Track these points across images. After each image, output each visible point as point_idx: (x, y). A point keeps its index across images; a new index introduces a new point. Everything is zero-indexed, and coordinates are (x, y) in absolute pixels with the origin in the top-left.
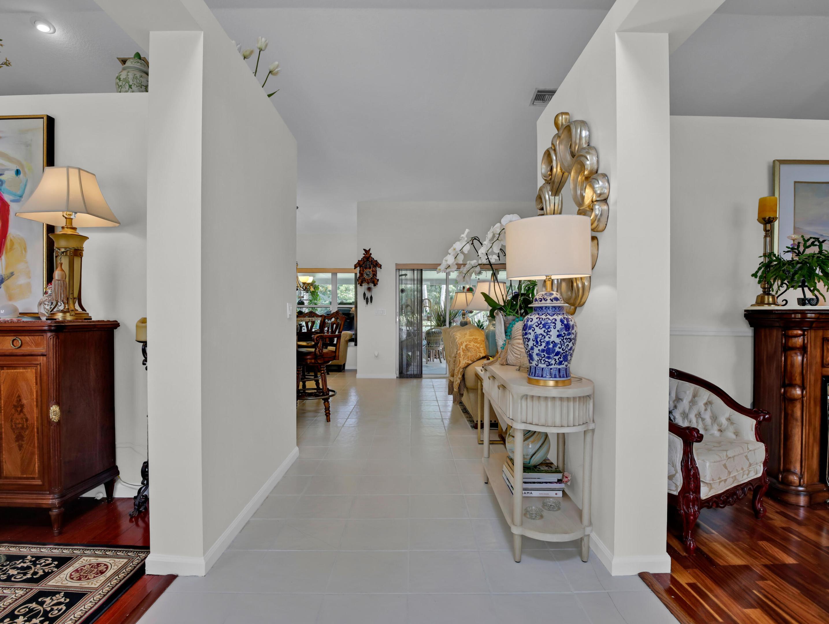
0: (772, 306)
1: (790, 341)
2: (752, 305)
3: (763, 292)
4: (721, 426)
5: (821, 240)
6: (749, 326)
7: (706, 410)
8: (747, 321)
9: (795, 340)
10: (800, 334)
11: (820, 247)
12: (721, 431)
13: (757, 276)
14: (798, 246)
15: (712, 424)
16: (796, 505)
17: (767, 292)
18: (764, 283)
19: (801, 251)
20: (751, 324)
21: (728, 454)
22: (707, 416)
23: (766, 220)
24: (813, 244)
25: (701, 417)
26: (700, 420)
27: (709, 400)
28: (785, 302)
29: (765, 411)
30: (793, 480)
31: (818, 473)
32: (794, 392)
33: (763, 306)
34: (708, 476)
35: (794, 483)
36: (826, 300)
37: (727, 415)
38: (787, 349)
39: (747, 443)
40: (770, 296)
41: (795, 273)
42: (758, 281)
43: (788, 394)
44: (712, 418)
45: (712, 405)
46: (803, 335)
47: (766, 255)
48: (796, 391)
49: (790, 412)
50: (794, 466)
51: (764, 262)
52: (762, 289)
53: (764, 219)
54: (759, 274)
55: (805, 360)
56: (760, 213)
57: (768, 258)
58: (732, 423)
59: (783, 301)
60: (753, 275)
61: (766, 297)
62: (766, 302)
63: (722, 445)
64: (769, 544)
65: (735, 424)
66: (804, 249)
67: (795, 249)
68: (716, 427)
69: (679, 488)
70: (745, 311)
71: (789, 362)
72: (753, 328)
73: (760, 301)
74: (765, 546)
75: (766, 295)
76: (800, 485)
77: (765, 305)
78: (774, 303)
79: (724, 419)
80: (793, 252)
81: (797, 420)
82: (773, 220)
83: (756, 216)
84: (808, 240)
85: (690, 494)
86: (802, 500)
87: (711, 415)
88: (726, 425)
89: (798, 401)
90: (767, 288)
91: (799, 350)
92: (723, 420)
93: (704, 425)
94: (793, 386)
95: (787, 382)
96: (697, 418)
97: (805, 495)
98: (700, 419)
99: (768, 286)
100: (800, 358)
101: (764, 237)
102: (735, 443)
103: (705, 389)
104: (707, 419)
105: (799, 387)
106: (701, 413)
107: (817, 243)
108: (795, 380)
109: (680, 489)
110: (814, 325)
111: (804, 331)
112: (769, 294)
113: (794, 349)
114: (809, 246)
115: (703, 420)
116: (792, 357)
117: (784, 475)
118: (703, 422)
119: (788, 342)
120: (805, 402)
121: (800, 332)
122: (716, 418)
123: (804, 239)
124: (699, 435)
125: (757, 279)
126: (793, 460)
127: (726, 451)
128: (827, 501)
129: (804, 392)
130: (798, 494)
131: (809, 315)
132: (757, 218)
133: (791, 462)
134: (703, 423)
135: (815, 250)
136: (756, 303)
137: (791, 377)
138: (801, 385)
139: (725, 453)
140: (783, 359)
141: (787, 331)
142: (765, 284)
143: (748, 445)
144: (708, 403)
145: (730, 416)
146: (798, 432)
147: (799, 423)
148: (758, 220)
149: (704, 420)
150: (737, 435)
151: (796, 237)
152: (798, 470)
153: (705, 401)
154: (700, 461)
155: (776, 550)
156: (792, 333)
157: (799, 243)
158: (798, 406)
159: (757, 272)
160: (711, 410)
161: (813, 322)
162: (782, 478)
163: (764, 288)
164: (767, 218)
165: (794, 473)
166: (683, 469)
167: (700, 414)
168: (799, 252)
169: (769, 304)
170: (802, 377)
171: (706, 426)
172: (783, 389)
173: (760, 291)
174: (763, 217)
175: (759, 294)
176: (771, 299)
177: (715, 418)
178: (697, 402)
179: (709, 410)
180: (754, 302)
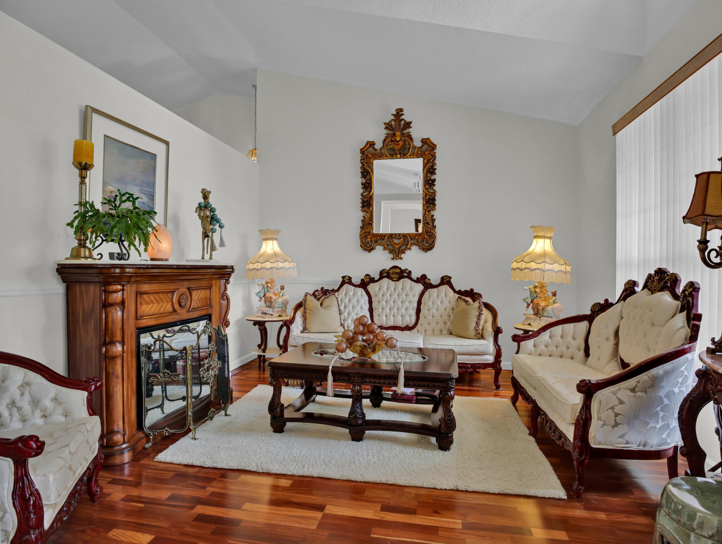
0: (89, 259)
1: (110, 297)
2: (66, 259)
3: (79, 244)
4: (45, 411)
5: (135, 197)
6: (62, 282)
7: (22, 395)
8: (59, 277)
9: (115, 295)
10: (120, 289)
11: (134, 203)
12: (46, 417)
13: (73, 226)
14: (115, 199)
15: (33, 412)
16: (122, 464)
17: (82, 245)
18: (79, 234)
19: (118, 205)
20: (64, 280)
21: (71, 450)
22: (25, 404)
23: (82, 165)
24: (128, 199)
25: (15, 406)
26: (15, 411)
27: (25, 381)
28: (100, 256)
29: (96, 378)
30: (118, 440)
31: (136, 423)
32: (115, 349)
33: (79, 259)
34: (52, 495)
35: (119, 442)
36: (141, 255)
37: (52, 394)
38: (106, 305)
39: (85, 424)
40: (87, 249)
41: (114, 227)
42: (75, 231)
43: (110, 353)
44: (32, 403)
45: (31, 387)
46: (123, 290)
47: (81, 204)
48: (116, 347)
49: (111, 370)
50: (117, 425)
51: (80, 212)
52: (77, 241)
53: (80, 164)
54: (76, 224)
55: (125, 315)
56: (75, 156)
57: (84, 207)
58: (60, 403)
59: (98, 255)
60: (68, 225)
61: (82, 250)
62: (82, 255)
63: (57, 438)
64: (119, 530)
65: (64, 403)
66: (120, 203)
67: (112, 202)
68: (38, 413)
69: (11, 534)
70: (58, 265)
71: (110, 319)
72: (65, 284)
73: (76, 254)
74: (117, 537)
75: (81, 247)
76: (124, 442)
77: (81, 259)
78: (91, 257)
79: (49, 401)
80: (109, 203)
81: (117, 377)
82: (89, 167)
83: (71, 159)
84: (124, 194)
85: (30, 536)
86: (127, 457)
87: (30, 399)
88: (52, 408)
89: (119, 357)
90: (83, 240)
91: (118, 306)
92: (48, 403)
93: (21, 416)
94: (112, 343)
95: (107, 340)
96: (10, 409)
97: (129, 451)
98: (15, 409)
99: (84, 238)
100: (120, 314)
101: (79, 183)
102: (70, 428)
103: (17, 367)
104: (25, 407)
105: (119, 342)
106: (15, 401)
107: (131, 199)
108: (116, 336)
109: (13, 535)
110: (132, 280)
111: (123, 286)
112: (85, 247)
113: (112, 305)
114: (125, 201)
115: (19, 409)
116: (112, 313)
117: (108, 438)
118: (20, 412)
119: (108, 298)
120: (124, 357)
121: (119, 287)
122: (38, 402)
123: (120, 193)
124: (39, 444)
125: (73, 230)
126: (116, 419)
127: (67, 445)
128: (146, 446)
129: (125, 347)
130: (122, 452)
131: (127, 270)
132: (72, 161)
133: (114, 422)
134: (19, 414)
135: (128, 205)
136: (71, 256)
137: (113, 335)
138: (121, 341)
139: (67, 450)
140: (104, 316)
141: (107, 287)
142: (81, 235)
143: (86, 426)
144: (24, 385)
145: (56, 395)
146: (120, 389)
147: (120, 380)
148: (73, 163)
149: (21, 410)
150: (66, 416)
151: (113, 189)
152: (121, 427)
153: (20, 383)
154: (39, 478)
155: (129, 533)
156: (112, 289)
157: (116, 196)
158: (119, 362)
159: (73, 221)
160: (30, 393)
161: (131, 277)
162: (106, 442)
163: (80, 240)
164: (84, 163)
165: (118, 432)
166: (17, 503)
167: (15, 403)
168: (116, 206)
169: (86, 258)
170: (122, 332)
171: (24, 416)
172: (104, 348)
173: (75, 243)
174: (80, 161)
175: (74, 246)
176: (87, 253)
177: (36, 403)
178: (8, 387)
179: (27, 394)
180: (68, 255)
